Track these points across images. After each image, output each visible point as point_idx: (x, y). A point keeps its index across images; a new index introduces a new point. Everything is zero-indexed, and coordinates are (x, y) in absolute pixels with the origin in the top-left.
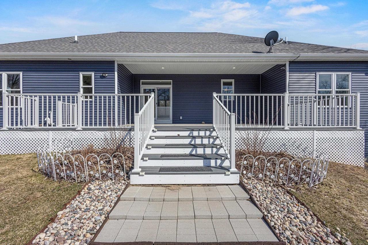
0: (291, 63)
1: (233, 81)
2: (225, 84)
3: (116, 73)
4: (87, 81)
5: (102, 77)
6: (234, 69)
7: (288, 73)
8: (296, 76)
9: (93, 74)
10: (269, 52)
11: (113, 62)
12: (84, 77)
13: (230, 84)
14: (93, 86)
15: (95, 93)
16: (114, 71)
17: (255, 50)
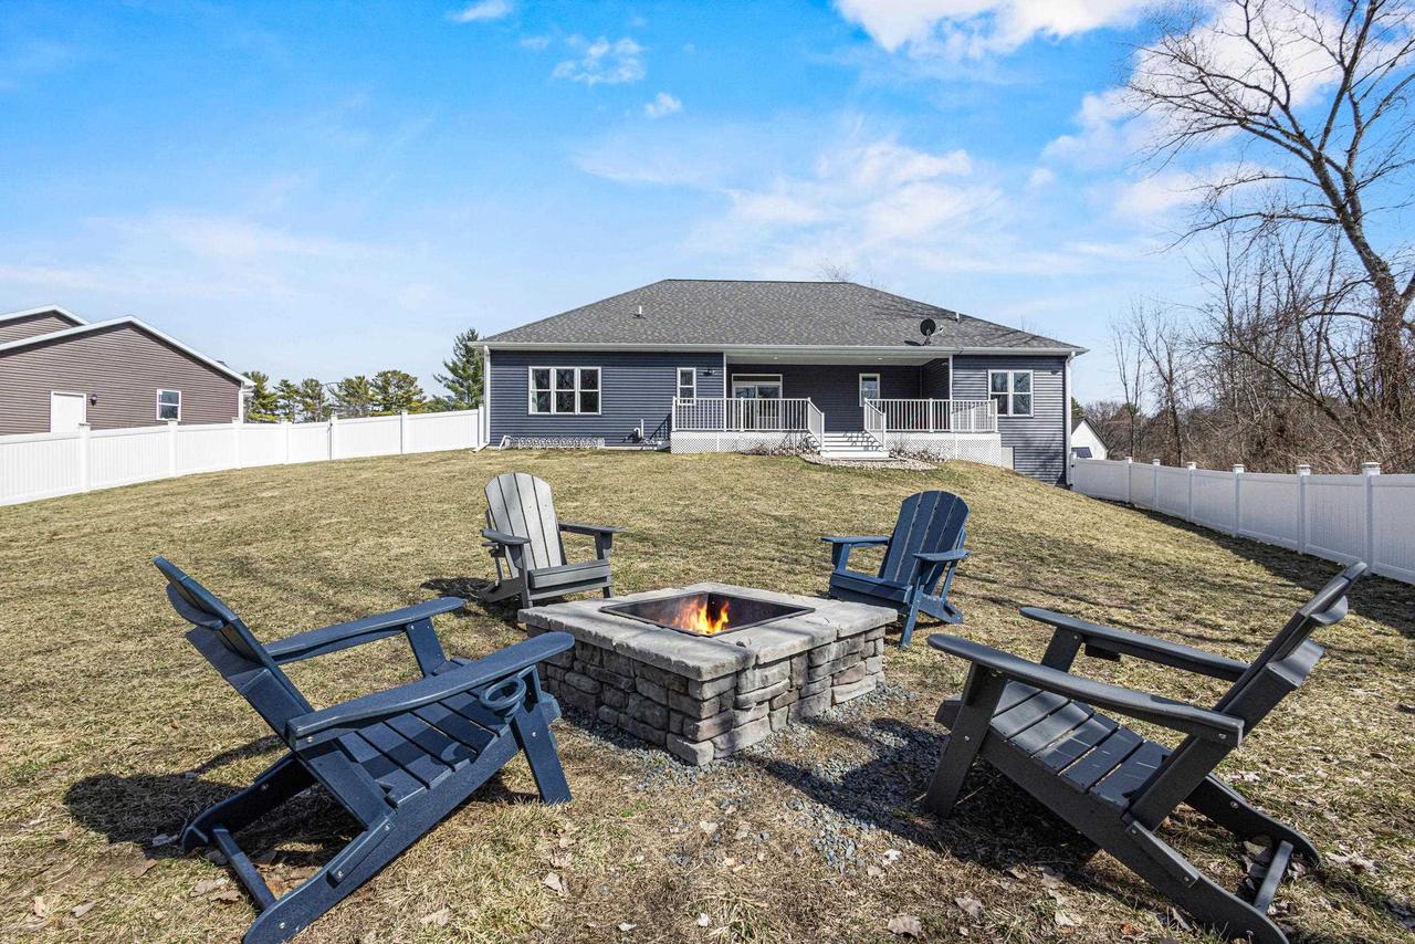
0: (955, 357)
1: (878, 375)
2: (864, 379)
3: (725, 368)
4: (687, 378)
5: (707, 374)
6: (879, 361)
7: (951, 371)
8: (962, 373)
9: (694, 369)
10: (926, 343)
11: (722, 354)
12: (683, 374)
13: (875, 379)
14: (694, 386)
15: (698, 395)
16: (722, 366)
17: (909, 338)
